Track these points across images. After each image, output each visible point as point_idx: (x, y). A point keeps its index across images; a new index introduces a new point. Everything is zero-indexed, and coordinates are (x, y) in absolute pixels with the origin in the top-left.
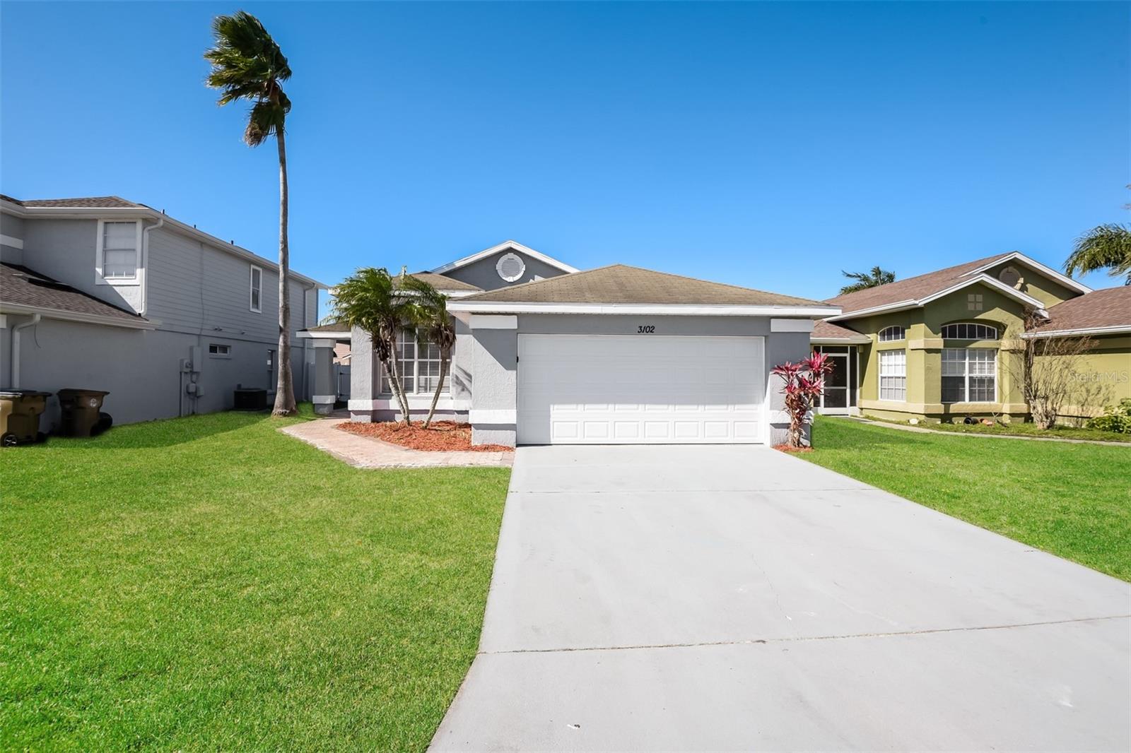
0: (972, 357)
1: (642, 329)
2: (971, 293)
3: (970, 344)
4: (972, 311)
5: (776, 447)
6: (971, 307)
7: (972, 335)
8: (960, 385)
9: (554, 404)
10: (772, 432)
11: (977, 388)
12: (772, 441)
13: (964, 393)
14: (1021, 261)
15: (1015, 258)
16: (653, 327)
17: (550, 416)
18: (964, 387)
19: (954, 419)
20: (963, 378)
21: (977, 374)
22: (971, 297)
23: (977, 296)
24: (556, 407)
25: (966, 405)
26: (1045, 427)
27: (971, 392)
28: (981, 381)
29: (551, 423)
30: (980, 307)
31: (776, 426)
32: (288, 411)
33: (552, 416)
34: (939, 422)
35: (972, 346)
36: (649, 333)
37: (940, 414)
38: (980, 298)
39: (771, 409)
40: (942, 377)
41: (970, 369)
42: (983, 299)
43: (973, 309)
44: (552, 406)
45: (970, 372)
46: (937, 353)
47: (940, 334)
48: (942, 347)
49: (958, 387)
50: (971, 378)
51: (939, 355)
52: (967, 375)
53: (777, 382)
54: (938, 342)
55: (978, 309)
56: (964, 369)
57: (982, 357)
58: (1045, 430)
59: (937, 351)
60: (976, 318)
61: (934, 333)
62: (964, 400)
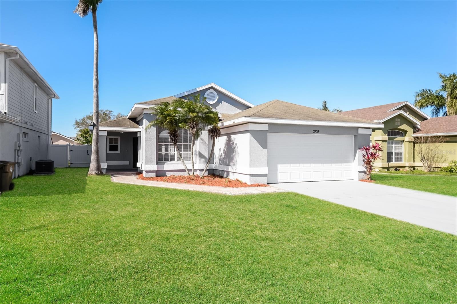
0: (396, 144)
1: (315, 131)
2: (397, 118)
3: (394, 139)
4: (396, 125)
5: (360, 181)
6: (396, 124)
7: (395, 135)
8: (392, 155)
9: (279, 164)
10: (358, 175)
11: (397, 156)
12: (359, 178)
13: (393, 158)
14: (408, 105)
15: (407, 104)
16: (319, 131)
17: (277, 170)
18: (393, 156)
19: (390, 169)
20: (392, 153)
21: (397, 151)
22: (396, 120)
23: (399, 119)
24: (280, 165)
25: (393, 163)
26: (428, 171)
27: (395, 158)
28: (398, 153)
29: (278, 173)
30: (399, 124)
31: (360, 172)
32: (99, 172)
33: (278, 170)
34: (386, 170)
35: (396, 139)
36: (317, 133)
37: (387, 167)
38: (399, 120)
39: (358, 165)
40: (387, 152)
41: (395, 149)
42: (400, 120)
43: (397, 124)
44: (278, 165)
45: (395, 150)
46: (385, 142)
47: (387, 134)
48: (387, 140)
49: (391, 156)
50: (395, 152)
51: (386, 143)
52: (394, 151)
53: (360, 153)
54: (386, 138)
55: (399, 125)
56: (393, 148)
57: (399, 143)
58: (428, 172)
59: (385, 141)
60: (398, 128)
61: (385, 134)
62: (393, 161)
